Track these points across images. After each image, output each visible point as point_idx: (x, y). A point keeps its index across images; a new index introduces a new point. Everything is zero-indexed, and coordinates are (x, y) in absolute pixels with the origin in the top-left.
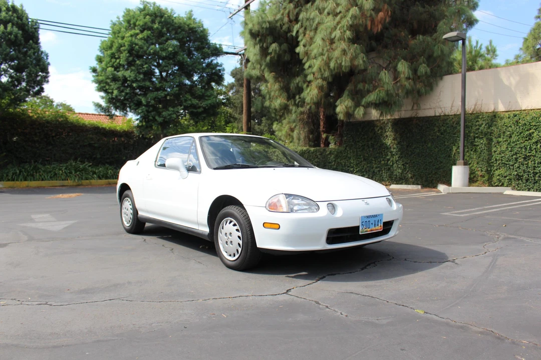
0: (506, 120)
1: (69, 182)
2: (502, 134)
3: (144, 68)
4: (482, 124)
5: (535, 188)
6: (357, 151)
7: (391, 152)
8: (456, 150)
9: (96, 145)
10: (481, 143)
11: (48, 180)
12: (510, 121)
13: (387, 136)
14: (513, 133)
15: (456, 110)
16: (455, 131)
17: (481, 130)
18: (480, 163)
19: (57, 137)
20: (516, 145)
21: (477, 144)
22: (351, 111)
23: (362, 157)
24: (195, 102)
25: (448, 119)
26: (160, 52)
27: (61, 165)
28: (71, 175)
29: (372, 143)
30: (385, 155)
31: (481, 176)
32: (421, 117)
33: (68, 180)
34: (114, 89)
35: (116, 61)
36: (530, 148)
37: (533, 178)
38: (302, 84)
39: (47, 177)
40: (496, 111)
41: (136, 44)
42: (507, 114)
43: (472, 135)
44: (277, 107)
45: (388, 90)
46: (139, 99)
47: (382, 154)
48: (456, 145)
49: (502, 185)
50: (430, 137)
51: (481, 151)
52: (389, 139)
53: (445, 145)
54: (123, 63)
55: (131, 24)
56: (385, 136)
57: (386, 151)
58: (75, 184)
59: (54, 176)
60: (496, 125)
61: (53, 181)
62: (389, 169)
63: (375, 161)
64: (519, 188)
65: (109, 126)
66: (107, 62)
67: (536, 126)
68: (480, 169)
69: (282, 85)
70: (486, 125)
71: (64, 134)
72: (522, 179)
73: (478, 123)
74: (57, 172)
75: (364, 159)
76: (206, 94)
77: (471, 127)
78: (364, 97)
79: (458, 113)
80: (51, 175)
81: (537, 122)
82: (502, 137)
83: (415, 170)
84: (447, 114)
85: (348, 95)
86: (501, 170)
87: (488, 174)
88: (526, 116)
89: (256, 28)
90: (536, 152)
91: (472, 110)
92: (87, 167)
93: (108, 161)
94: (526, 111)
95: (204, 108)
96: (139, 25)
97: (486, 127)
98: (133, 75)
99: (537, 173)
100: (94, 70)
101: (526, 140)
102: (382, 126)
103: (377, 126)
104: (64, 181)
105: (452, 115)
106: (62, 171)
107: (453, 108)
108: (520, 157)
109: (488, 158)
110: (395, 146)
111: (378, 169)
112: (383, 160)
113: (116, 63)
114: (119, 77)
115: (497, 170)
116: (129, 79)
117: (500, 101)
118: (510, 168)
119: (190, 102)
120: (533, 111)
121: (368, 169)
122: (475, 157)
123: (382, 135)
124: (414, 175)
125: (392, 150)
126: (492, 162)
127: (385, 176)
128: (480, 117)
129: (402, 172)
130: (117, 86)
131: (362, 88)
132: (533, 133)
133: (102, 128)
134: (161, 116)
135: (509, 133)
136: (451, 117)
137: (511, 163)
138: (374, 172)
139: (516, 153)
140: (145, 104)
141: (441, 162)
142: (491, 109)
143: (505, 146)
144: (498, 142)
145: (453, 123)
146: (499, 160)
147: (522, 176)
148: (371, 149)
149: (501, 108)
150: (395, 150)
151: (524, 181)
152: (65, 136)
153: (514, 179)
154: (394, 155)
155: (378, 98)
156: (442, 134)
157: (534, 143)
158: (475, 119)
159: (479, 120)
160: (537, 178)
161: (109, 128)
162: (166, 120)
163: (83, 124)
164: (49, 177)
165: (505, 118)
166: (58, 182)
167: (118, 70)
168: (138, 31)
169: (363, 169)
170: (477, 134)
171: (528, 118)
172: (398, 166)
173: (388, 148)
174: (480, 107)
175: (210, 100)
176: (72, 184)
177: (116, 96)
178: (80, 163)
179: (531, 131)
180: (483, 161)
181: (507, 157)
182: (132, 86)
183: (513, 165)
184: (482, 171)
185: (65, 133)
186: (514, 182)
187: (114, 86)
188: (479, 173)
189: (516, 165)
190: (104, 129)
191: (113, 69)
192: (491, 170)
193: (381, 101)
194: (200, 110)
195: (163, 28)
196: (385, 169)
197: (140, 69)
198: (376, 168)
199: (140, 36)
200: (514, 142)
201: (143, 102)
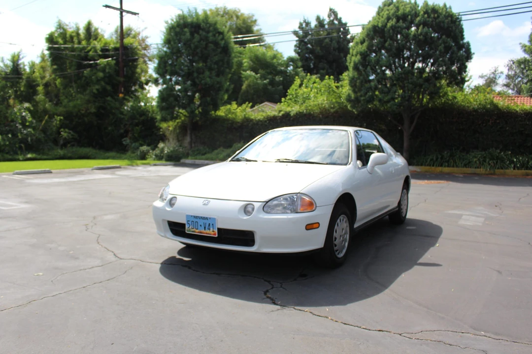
1: (482, 170)
9: (527, 132)
11: (461, 167)
19: (484, 125)
27: (478, 153)
28: (484, 163)
33: (480, 168)
39: (462, 164)
58: (487, 172)
59: (468, 163)
61: (468, 169)
71: (491, 122)
104: (477, 169)
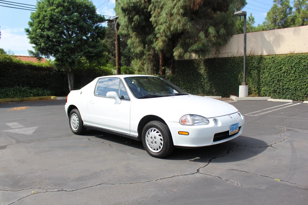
0: (268, 60)
1: (16, 99)
2: (265, 68)
3: (60, 30)
4: (255, 62)
5: (283, 97)
6: (184, 77)
7: (203, 77)
8: (240, 76)
9: (30, 76)
10: (254, 73)
11: (3, 98)
12: (270, 61)
13: (201, 68)
14: (272, 67)
15: (240, 54)
16: (240, 66)
17: (254, 65)
18: (254, 84)
19: (7, 72)
20: (273, 74)
21: (252, 73)
22: (182, 55)
23: (186, 80)
24: (91, 49)
25: (235, 59)
26: (69, 20)
27: (10, 89)
28: (17, 95)
29: (192, 73)
30: (200, 79)
31: (254, 91)
32: (220, 58)
33: (15, 98)
34: (42, 42)
35: (42, 26)
36: (281, 75)
37: (282, 92)
38: (152, 39)
39: (2, 96)
40: (262, 55)
41: (55, 15)
42: (268, 56)
43: (249, 68)
44: (138, 52)
45: (203, 43)
46: (57, 48)
47: (198, 78)
48: (240, 73)
49: (266, 96)
50: (226, 69)
51: (254, 77)
52: (202, 70)
53: (234, 74)
54: (46, 27)
55: (50, 3)
56: (200, 68)
57: (200, 77)
58: (20, 100)
59: (6, 95)
60: (262, 63)
61: (6, 99)
62: (202, 87)
63: (194, 83)
64: (275, 97)
65: (38, 64)
66: (36, 26)
67: (284, 63)
68: (253, 87)
69: (140, 39)
70: (257, 63)
72: (276, 93)
73: (252, 61)
74: (8, 93)
75: (188, 81)
76: (96, 45)
77: (249, 64)
78: (189, 47)
79: (241, 56)
80: (5, 95)
81: (285, 61)
82: (266, 69)
83: (217, 88)
84: (235, 56)
85: (180, 46)
86: (265, 87)
87: (258, 89)
88: (279, 58)
89: (126, 6)
90: (284, 77)
91: (249, 54)
92: (26, 89)
93: (38, 85)
94: (279, 55)
95: (96, 53)
96: (55, 3)
97: (257, 64)
98: (53, 34)
99: (284, 89)
100: (28, 31)
101: (279, 71)
102: (198, 62)
103: (195, 63)
104: (13, 99)
105: (238, 57)
106: (11, 92)
107: (238, 53)
108: (275, 80)
109: (258, 81)
110: (205, 74)
111: (196, 87)
112: (199, 82)
113: (42, 27)
114: (45, 35)
115: (263, 87)
116: (50, 36)
117: (264, 50)
118: (270, 86)
119: (87, 50)
120: (282, 55)
121: (190, 87)
122: (251, 80)
123: (198, 68)
124: (216, 91)
125: (204, 76)
126: (260, 83)
127: (200, 91)
128: (254, 58)
129: (210, 88)
130: (43, 40)
131: (188, 42)
132: (282, 67)
133: (34, 65)
134: (71, 58)
135: (269, 67)
136: (237, 58)
137: (270, 84)
138: (194, 89)
139: (273, 78)
140: (61, 51)
141: (232, 83)
142: (260, 54)
143: (267, 74)
144: (264, 72)
145: (239, 61)
146: (264, 82)
147: (277, 91)
148: (192, 76)
149: (265, 53)
150: (205, 76)
151: (278, 93)
152: (12, 71)
153: (272, 92)
154: (205, 79)
155: (198, 48)
156: (232, 67)
157: (283, 73)
158: (250, 59)
159: (253, 60)
160: (284, 92)
161: (38, 66)
162: (73, 60)
163: (22, 63)
164: (3, 96)
165: (267, 59)
166: (9, 99)
167: (43, 31)
168: (55, 7)
169: (187, 87)
170: (252, 67)
171: (280, 59)
172: (207, 85)
173: (201, 75)
174: (253, 52)
175: (99, 48)
176: (18, 100)
177: (43, 47)
178: (22, 87)
179: (281, 66)
180: (255, 82)
181: (268, 80)
182: (53, 40)
183: (271, 85)
184: (255, 88)
185: (11, 69)
186: (272, 94)
187: (41, 40)
188: (253, 89)
189: (273, 84)
190: (35, 66)
191: (41, 30)
192: (260, 88)
193: (200, 49)
194: (93, 54)
195: (70, 6)
196: (200, 87)
197: (57, 30)
198: (195, 86)
199: (57, 10)
200: (272, 72)
201: (60, 50)
